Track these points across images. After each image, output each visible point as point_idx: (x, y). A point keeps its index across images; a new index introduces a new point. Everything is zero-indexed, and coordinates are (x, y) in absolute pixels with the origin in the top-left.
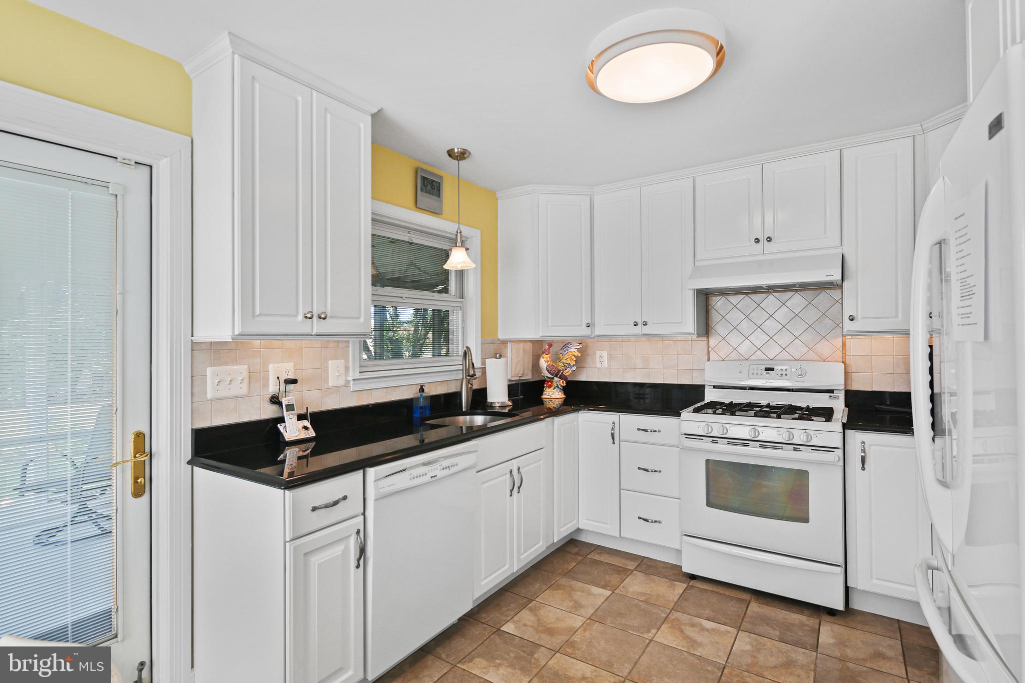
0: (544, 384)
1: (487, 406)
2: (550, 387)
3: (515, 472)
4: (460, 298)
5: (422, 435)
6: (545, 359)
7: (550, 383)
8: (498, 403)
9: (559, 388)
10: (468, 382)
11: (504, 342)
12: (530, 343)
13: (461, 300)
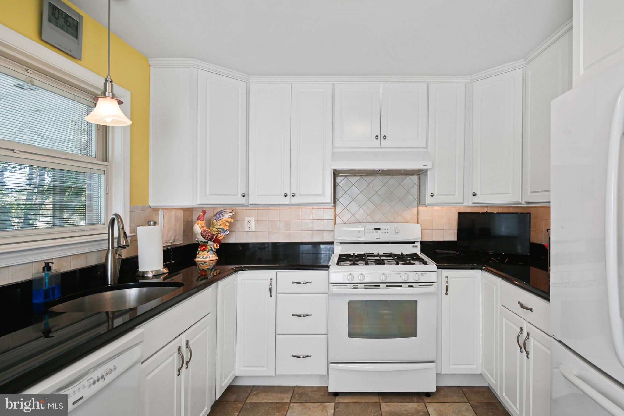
0: (198, 247)
1: (138, 276)
2: (204, 250)
3: (184, 350)
4: (103, 161)
5: (47, 323)
6: (200, 225)
7: (204, 247)
8: (152, 272)
9: (212, 250)
10: (116, 252)
11: (156, 210)
12: (181, 210)
13: (104, 163)
